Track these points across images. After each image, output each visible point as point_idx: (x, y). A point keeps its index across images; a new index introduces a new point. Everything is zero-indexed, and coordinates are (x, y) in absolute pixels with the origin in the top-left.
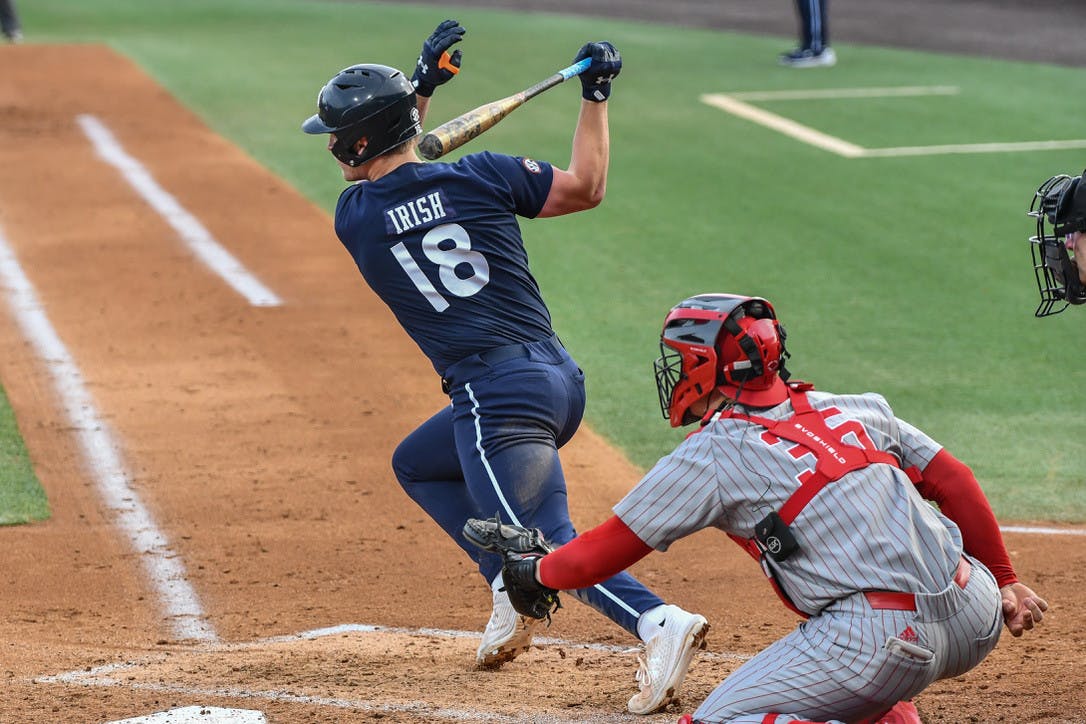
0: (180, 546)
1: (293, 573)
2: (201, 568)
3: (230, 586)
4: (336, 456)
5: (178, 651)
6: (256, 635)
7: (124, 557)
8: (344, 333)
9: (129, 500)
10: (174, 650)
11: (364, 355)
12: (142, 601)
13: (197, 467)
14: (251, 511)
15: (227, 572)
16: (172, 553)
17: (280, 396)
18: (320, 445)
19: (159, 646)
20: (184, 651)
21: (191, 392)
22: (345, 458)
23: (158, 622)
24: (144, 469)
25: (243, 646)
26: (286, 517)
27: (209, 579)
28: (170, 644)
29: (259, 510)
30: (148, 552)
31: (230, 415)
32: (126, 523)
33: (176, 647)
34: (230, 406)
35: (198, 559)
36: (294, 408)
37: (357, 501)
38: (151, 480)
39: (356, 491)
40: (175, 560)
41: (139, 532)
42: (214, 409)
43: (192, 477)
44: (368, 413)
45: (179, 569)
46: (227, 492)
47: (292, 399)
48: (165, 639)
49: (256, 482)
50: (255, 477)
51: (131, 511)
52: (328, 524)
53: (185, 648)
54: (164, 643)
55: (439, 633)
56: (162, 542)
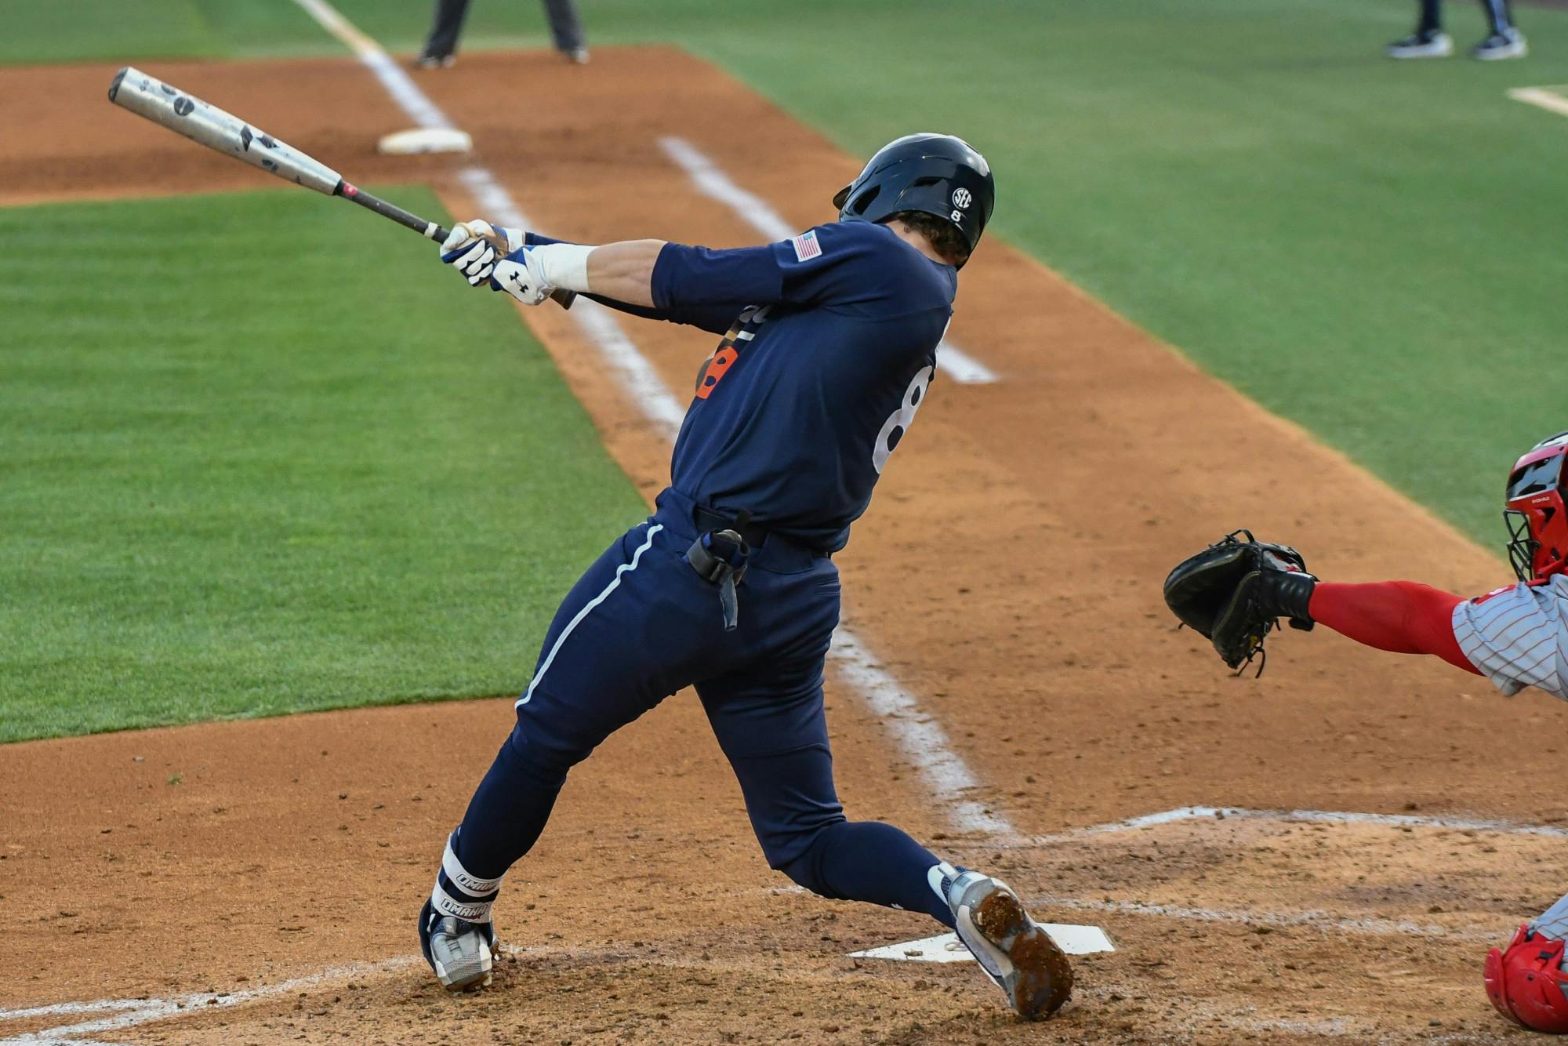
0: (935, 704)
1: (1100, 740)
2: (970, 735)
3: (1015, 759)
4: (1120, 581)
5: (964, 848)
6: (1067, 825)
7: (860, 722)
8: (1094, 417)
9: (850, 646)
10: (957, 847)
11: (1128, 446)
12: (897, 782)
13: (933, 600)
14: (1020, 657)
15: (1007, 740)
16: (925, 716)
17: (1026, 503)
18: (1095, 567)
19: (934, 842)
20: (972, 848)
21: (902, 500)
22: (1134, 583)
23: (926, 808)
24: (861, 605)
25: (1051, 839)
26: (1070, 663)
27: (984, 750)
28: (950, 839)
29: (1031, 656)
30: (892, 715)
31: (961, 528)
32: (851, 677)
33: (960, 843)
34: (960, 518)
35: (963, 723)
36: (1046, 518)
37: (1163, 641)
38: (872, 619)
39: (1160, 627)
40: (929, 725)
41: (874, 688)
42: (938, 522)
43: (928, 614)
44: (1151, 523)
45: (940, 738)
46: (982, 633)
47: (1043, 505)
48: (941, 832)
49: (1018, 618)
50: (1016, 612)
51: (854, 660)
52: (1130, 673)
53: (974, 844)
54: (941, 837)
55: (1321, 817)
56: (909, 701)
